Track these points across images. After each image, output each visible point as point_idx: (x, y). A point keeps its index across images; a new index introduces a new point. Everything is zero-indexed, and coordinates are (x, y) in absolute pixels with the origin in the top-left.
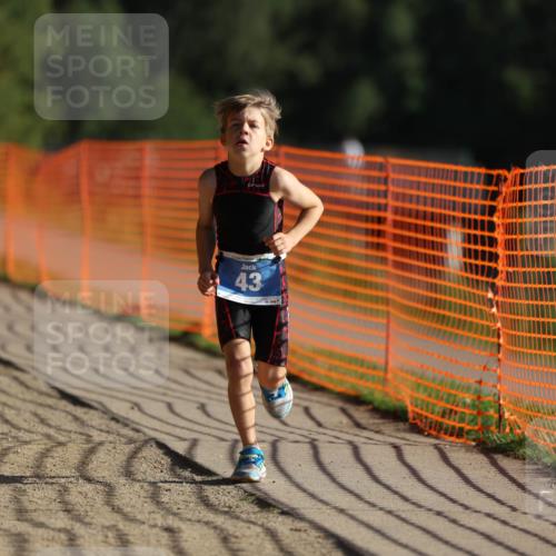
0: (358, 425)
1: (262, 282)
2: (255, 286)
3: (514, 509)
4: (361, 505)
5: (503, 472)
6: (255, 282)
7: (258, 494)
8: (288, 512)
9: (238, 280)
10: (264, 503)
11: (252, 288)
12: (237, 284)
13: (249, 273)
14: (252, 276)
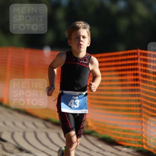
0: (48, 127)
1: (79, 103)
2: (76, 105)
3: (91, 150)
4: (48, 150)
5: (88, 140)
6: (77, 104)
7: (19, 147)
8: (28, 152)
9: (70, 103)
10: (21, 150)
11: (75, 106)
12: (69, 104)
13: (75, 100)
14: (76, 101)
